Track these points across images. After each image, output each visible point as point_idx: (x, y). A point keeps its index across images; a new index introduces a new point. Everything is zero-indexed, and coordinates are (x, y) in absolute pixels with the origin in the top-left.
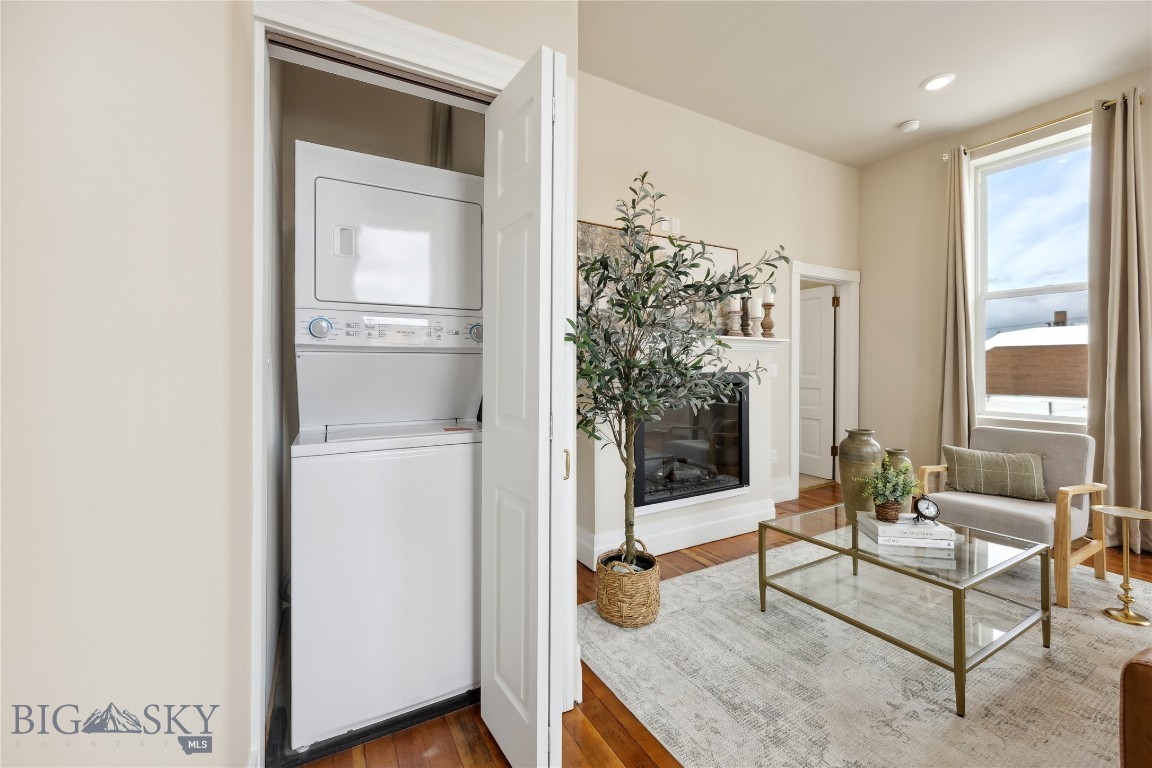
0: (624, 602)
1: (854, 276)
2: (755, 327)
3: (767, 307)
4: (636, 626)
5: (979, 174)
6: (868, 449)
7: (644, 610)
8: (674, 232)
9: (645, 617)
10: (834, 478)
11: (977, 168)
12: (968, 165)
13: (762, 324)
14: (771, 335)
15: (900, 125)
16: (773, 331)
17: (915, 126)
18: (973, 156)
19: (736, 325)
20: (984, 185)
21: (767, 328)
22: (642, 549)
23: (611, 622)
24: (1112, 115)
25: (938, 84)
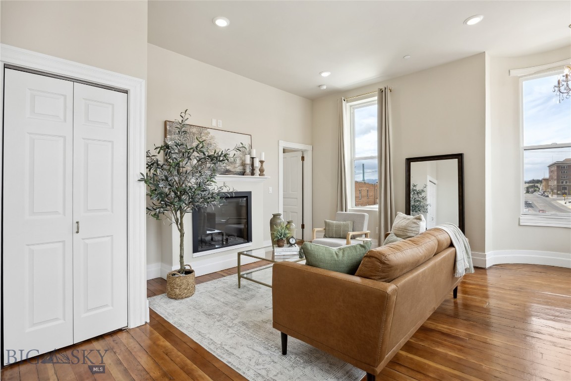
0: (177, 289)
1: (309, 148)
2: (257, 172)
3: (262, 162)
4: (182, 298)
5: (352, 109)
6: (279, 221)
7: (186, 291)
8: (219, 126)
9: (186, 294)
10: (303, 238)
11: (351, 106)
12: (346, 106)
13: (260, 170)
14: (263, 175)
15: (319, 86)
16: (264, 173)
17: (325, 87)
18: (347, 102)
19: (248, 170)
20: (353, 113)
21: (262, 171)
22: (189, 268)
23: (172, 298)
24: (383, 94)
25: (325, 74)
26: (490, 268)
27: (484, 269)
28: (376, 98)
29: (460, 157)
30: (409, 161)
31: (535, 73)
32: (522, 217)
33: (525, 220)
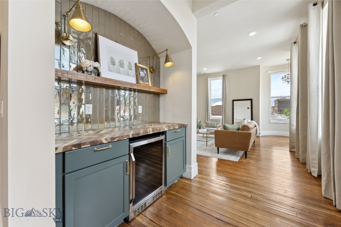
15: (200, 72)
17: (202, 73)
18: (209, 78)
24: (224, 76)
25: (205, 69)
26: (261, 137)
27: (259, 137)
28: (222, 77)
29: (251, 100)
30: (233, 101)
31: (275, 73)
32: (271, 120)
33: (272, 121)
